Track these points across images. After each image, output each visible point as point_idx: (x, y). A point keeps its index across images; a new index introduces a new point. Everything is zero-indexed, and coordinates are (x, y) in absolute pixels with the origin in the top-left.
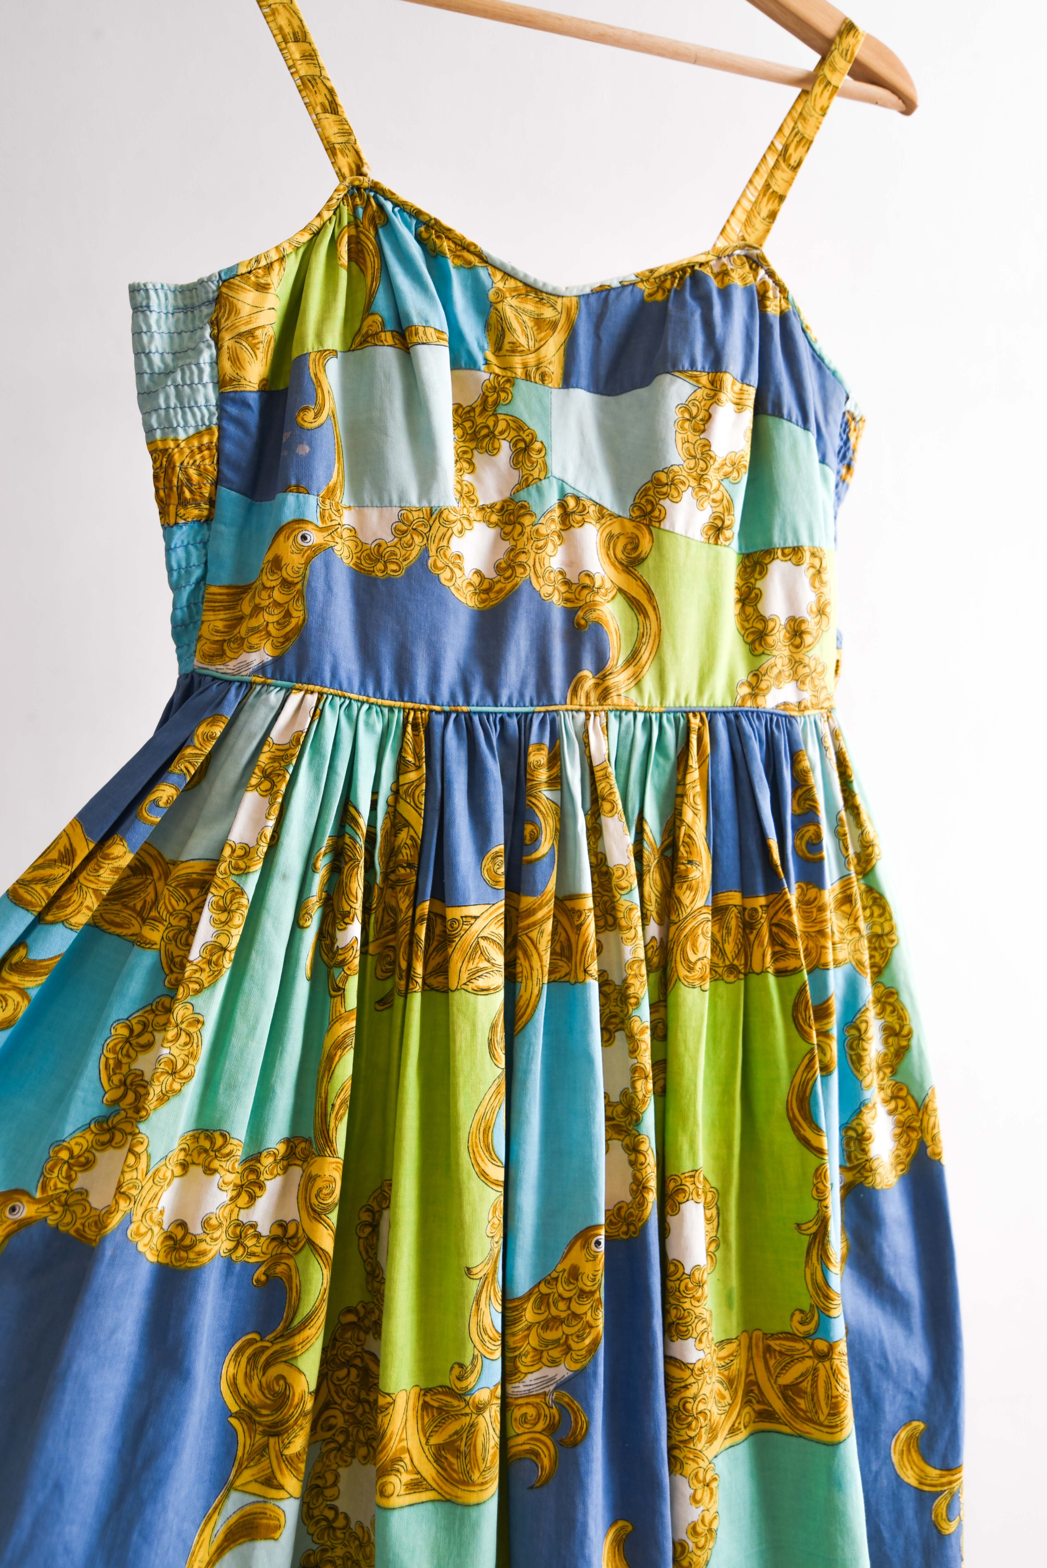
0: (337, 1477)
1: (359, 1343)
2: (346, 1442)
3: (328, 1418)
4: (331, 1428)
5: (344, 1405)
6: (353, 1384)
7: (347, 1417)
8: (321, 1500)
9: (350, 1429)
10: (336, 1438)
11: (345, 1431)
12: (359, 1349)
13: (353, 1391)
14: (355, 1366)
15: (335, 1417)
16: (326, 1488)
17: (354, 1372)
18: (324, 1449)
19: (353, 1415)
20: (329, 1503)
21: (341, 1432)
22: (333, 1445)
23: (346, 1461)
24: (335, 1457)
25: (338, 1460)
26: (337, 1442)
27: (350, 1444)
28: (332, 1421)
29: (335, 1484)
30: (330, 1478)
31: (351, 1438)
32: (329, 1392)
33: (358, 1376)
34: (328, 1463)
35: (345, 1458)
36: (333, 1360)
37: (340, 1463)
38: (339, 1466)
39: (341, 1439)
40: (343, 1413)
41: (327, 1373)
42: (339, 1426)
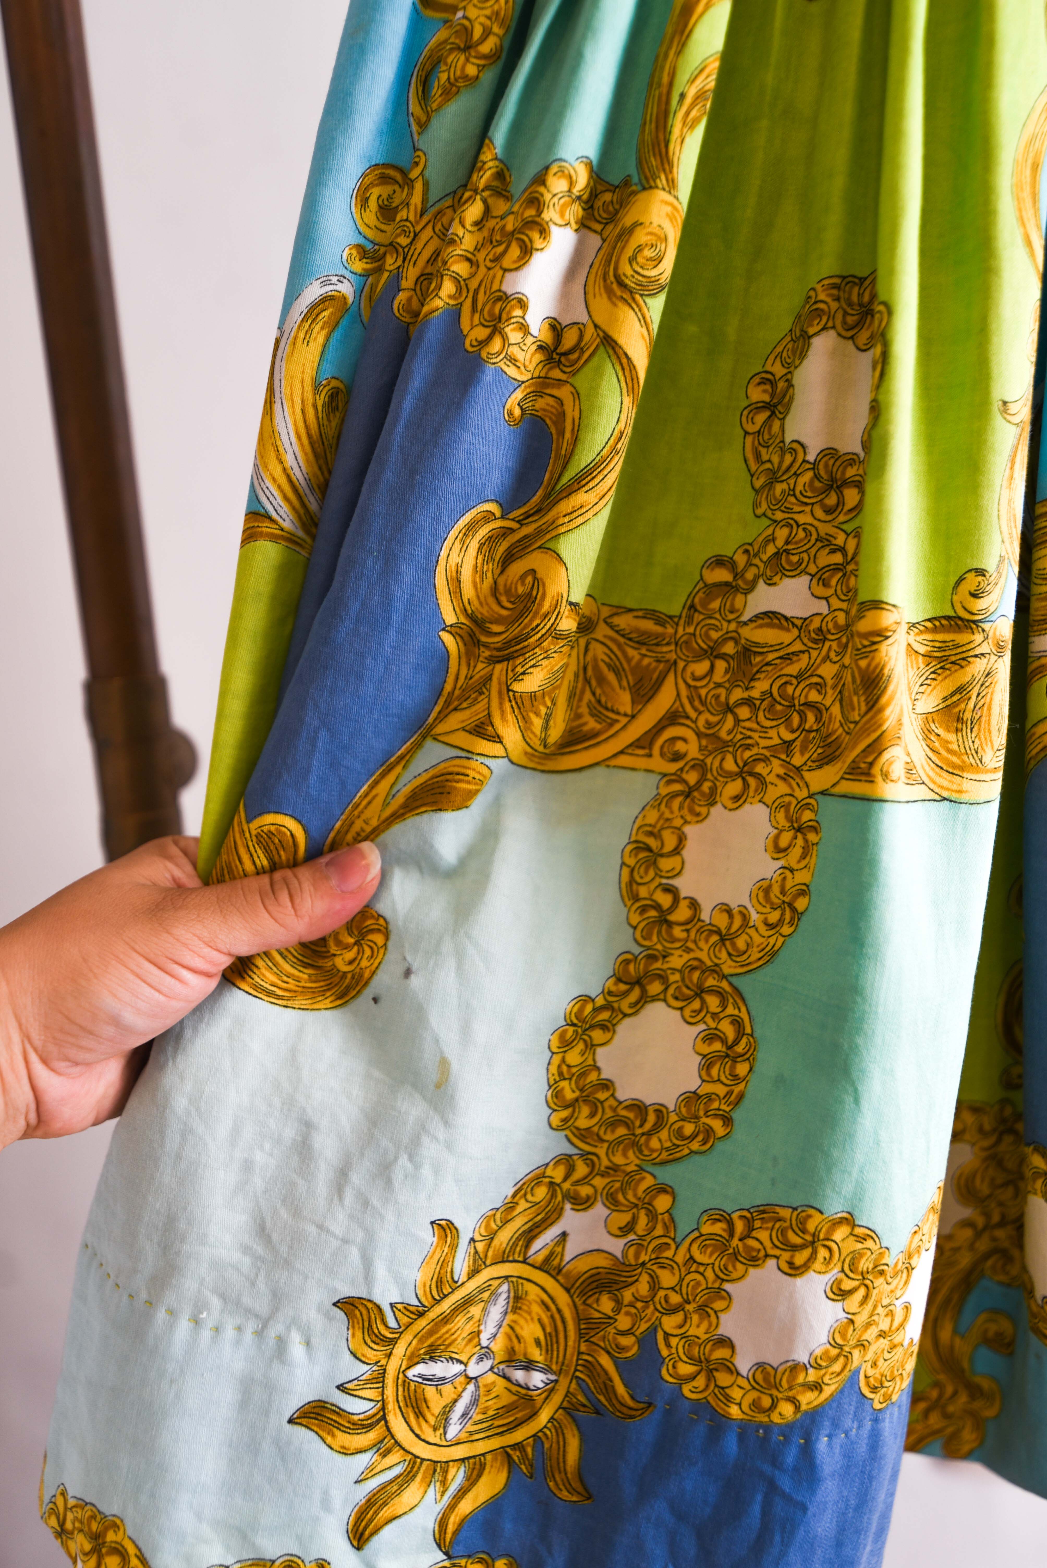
0: (682, 840)
1: (731, 617)
2: (699, 783)
3: (674, 739)
4: (677, 757)
5: (701, 723)
6: (719, 685)
7: (704, 742)
8: (651, 873)
9: (708, 761)
10: (685, 776)
11: (700, 766)
12: (733, 626)
13: (717, 697)
14: (723, 657)
15: (685, 740)
16: (662, 856)
17: (721, 665)
18: (664, 791)
19: (715, 737)
20: (664, 881)
21: (693, 767)
22: (677, 787)
23: (698, 814)
24: (681, 808)
25: (685, 812)
26: (685, 782)
27: (706, 786)
28: (680, 746)
29: (677, 851)
30: (670, 842)
31: (709, 776)
32: (678, 695)
33: (727, 671)
34: (667, 815)
35: (698, 809)
36: (686, 642)
37: (689, 818)
38: (686, 822)
39: (692, 778)
40: (699, 735)
41: (675, 663)
42: (689, 757)
